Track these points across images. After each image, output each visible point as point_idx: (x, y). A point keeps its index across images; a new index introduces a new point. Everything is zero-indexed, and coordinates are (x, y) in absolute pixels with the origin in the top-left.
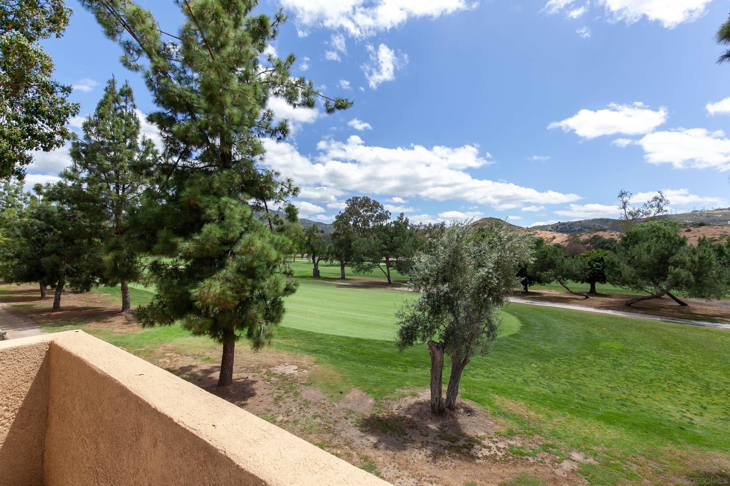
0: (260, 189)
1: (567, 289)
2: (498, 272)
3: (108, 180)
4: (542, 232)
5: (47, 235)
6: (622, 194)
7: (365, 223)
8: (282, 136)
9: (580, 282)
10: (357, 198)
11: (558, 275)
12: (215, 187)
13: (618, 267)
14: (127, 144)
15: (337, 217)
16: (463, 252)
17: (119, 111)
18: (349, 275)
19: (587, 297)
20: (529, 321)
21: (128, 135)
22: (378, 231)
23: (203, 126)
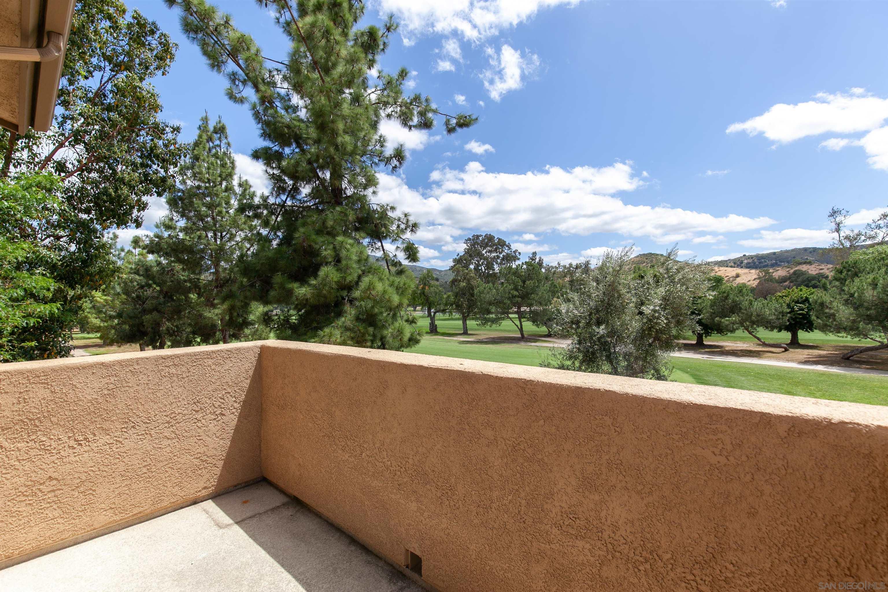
0: (376, 226)
1: (759, 339)
2: (667, 311)
3: (206, 229)
4: (721, 268)
5: (146, 291)
6: (834, 213)
7: (490, 266)
8: (398, 164)
9: (775, 331)
10: (478, 236)
11: (745, 322)
12: (329, 226)
13: (830, 308)
14: (223, 186)
15: (455, 260)
16: (621, 287)
17: (214, 151)
18: (472, 330)
19: (786, 350)
20: (707, 379)
21: (223, 177)
22: (506, 275)
23: (314, 158)
